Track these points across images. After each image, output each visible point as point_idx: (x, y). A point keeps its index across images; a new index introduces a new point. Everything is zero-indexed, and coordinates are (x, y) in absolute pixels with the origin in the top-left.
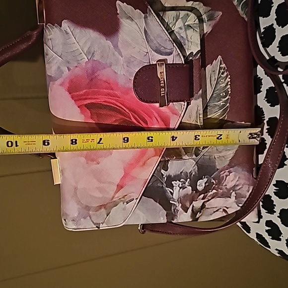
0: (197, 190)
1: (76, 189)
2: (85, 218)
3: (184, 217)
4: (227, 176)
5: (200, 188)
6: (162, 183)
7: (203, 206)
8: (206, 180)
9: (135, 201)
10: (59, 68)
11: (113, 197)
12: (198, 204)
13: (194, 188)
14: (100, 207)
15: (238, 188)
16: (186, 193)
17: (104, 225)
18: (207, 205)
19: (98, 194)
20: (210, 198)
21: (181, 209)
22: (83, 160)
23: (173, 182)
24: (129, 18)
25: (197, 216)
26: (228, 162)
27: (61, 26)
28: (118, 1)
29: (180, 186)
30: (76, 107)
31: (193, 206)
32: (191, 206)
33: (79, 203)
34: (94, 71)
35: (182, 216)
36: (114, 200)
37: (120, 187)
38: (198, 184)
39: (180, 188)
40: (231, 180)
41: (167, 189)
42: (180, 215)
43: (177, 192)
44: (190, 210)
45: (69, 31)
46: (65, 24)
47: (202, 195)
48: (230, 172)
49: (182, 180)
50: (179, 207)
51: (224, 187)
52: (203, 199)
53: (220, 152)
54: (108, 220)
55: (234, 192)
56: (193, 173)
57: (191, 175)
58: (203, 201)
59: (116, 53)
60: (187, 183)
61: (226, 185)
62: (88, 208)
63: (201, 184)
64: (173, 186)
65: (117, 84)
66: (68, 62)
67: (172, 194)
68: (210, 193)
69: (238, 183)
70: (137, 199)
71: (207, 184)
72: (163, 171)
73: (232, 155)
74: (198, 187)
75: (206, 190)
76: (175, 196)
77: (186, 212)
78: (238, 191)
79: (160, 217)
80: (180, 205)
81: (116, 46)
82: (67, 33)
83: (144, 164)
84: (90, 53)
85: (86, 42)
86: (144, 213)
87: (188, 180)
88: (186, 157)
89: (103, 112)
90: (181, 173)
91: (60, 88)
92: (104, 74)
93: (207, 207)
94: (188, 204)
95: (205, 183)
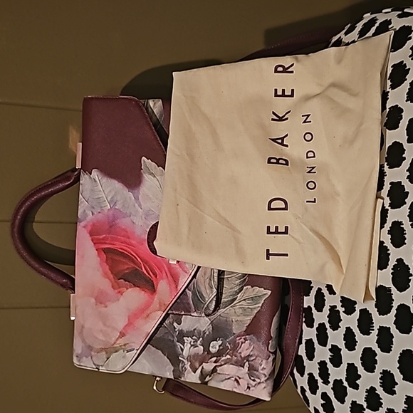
0: (209, 352)
1: (83, 327)
2: (87, 357)
3: (192, 377)
4: (242, 343)
5: (213, 350)
6: (173, 337)
7: (214, 370)
8: (220, 342)
9: (135, 351)
10: (85, 211)
11: (115, 343)
12: (208, 367)
13: (206, 349)
14: (102, 350)
15: (252, 359)
16: (197, 352)
17: (103, 368)
18: (219, 369)
19: (101, 337)
20: (223, 363)
21: (189, 368)
22: (93, 300)
23: (185, 338)
24: (151, 174)
25: (207, 380)
26: (245, 328)
27: (91, 174)
28: (143, 158)
29: (192, 343)
30: (94, 249)
31: (203, 368)
32: (201, 367)
33: (83, 341)
34: (115, 218)
35: (189, 375)
36: (115, 346)
37: (122, 335)
38: (211, 345)
39: (192, 346)
40: (246, 349)
41: (178, 343)
42: (187, 374)
43: (187, 349)
44: (199, 371)
45: (97, 179)
46: (95, 173)
47: (215, 358)
48: (246, 340)
49: (194, 337)
50: (188, 366)
51: (238, 355)
52: (215, 362)
53: (239, 316)
54: (108, 364)
55: (247, 363)
56: (207, 333)
57: (204, 335)
58: (215, 364)
59: (136, 205)
60: (199, 342)
61: (240, 353)
62: (90, 348)
63: (215, 346)
64: (184, 343)
65: (134, 233)
66: (93, 208)
67: (182, 350)
68: (224, 358)
69: (252, 353)
70: (137, 350)
71: (221, 347)
72: (175, 324)
73: (249, 322)
74: (211, 349)
75: (219, 354)
76: (185, 353)
77: (195, 373)
78: (252, 363)
79: (166, 371)
80: (189, 363)
81: (137, 199)
82: (95, 181)
83: (148, 316)
84: (113, 202)
85: (110, 191)
86: (150, 364)
87: (201, 339)
88: (195, 314)
89: (117, 258)
90: (194, 330)
91: (83, 229)
92: (123, 223)
93: (218, 372)
94: (197, 365)
95: (219, 346)
